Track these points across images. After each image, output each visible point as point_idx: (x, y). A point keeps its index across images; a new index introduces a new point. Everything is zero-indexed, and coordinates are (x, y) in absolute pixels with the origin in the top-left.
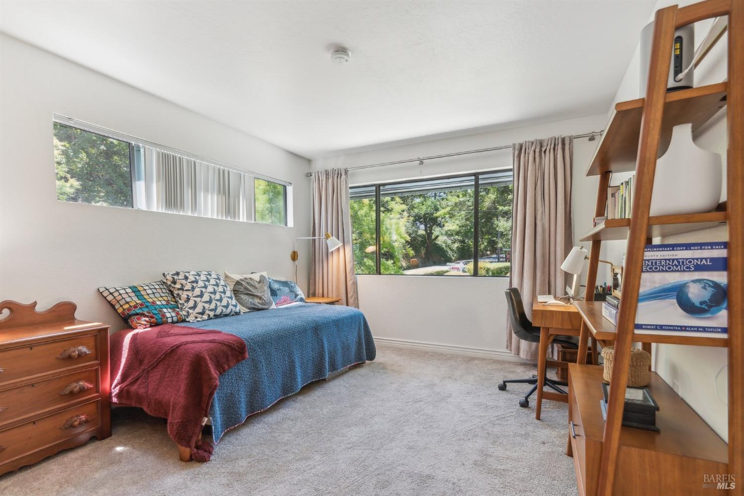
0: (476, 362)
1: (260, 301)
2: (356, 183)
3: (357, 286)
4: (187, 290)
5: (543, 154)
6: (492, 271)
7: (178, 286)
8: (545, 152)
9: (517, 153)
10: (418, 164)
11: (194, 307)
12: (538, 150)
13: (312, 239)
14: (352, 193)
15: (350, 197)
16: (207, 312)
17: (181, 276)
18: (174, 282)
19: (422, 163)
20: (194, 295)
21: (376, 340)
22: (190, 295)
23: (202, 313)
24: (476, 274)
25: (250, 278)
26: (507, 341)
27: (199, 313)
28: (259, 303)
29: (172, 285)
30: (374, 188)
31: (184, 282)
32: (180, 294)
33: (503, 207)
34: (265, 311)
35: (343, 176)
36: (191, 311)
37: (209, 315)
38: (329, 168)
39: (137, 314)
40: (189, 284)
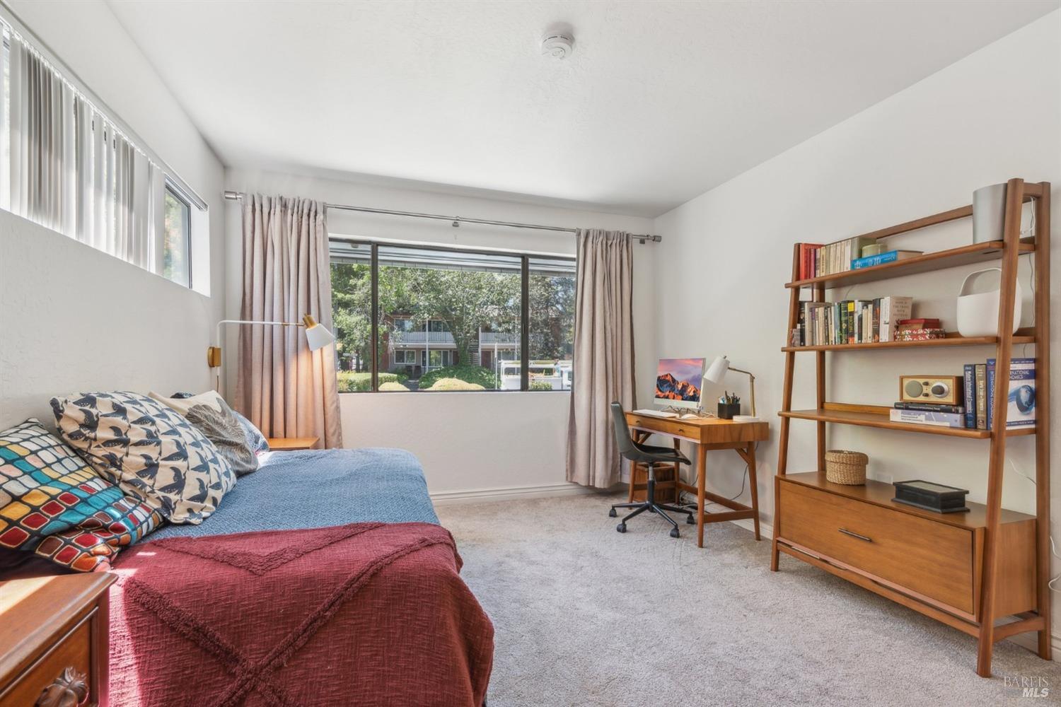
0: (544, 504)
1: (243, 456)
4: (137, 444)
5: (609, 248)
7: (104, 433)
8: (610, 246)
9: (582, 240)
10: (451, 224)
11: (179, 485)
12: (604, 242)
14: (333, 250)
15: (331, 257)
16: (212, 493)
17: (103, 408)
18: (91, 424)
19: (456, 225)
20: (163, 456)
21: (436, 497)
22: (154, 455)
23: (201, 498)
24: (524, 387)
25: (204, 406)
26: (567, 470)
27: (192, 499)
28: (243, 459)
29: (86, 432)
30: (369, 248)
31: (119, 421)
32: (119, 455)
35: (320, 217)
36: (173, 497)
37: (214, 501)
39: (72, 529)
40: (138, 426)
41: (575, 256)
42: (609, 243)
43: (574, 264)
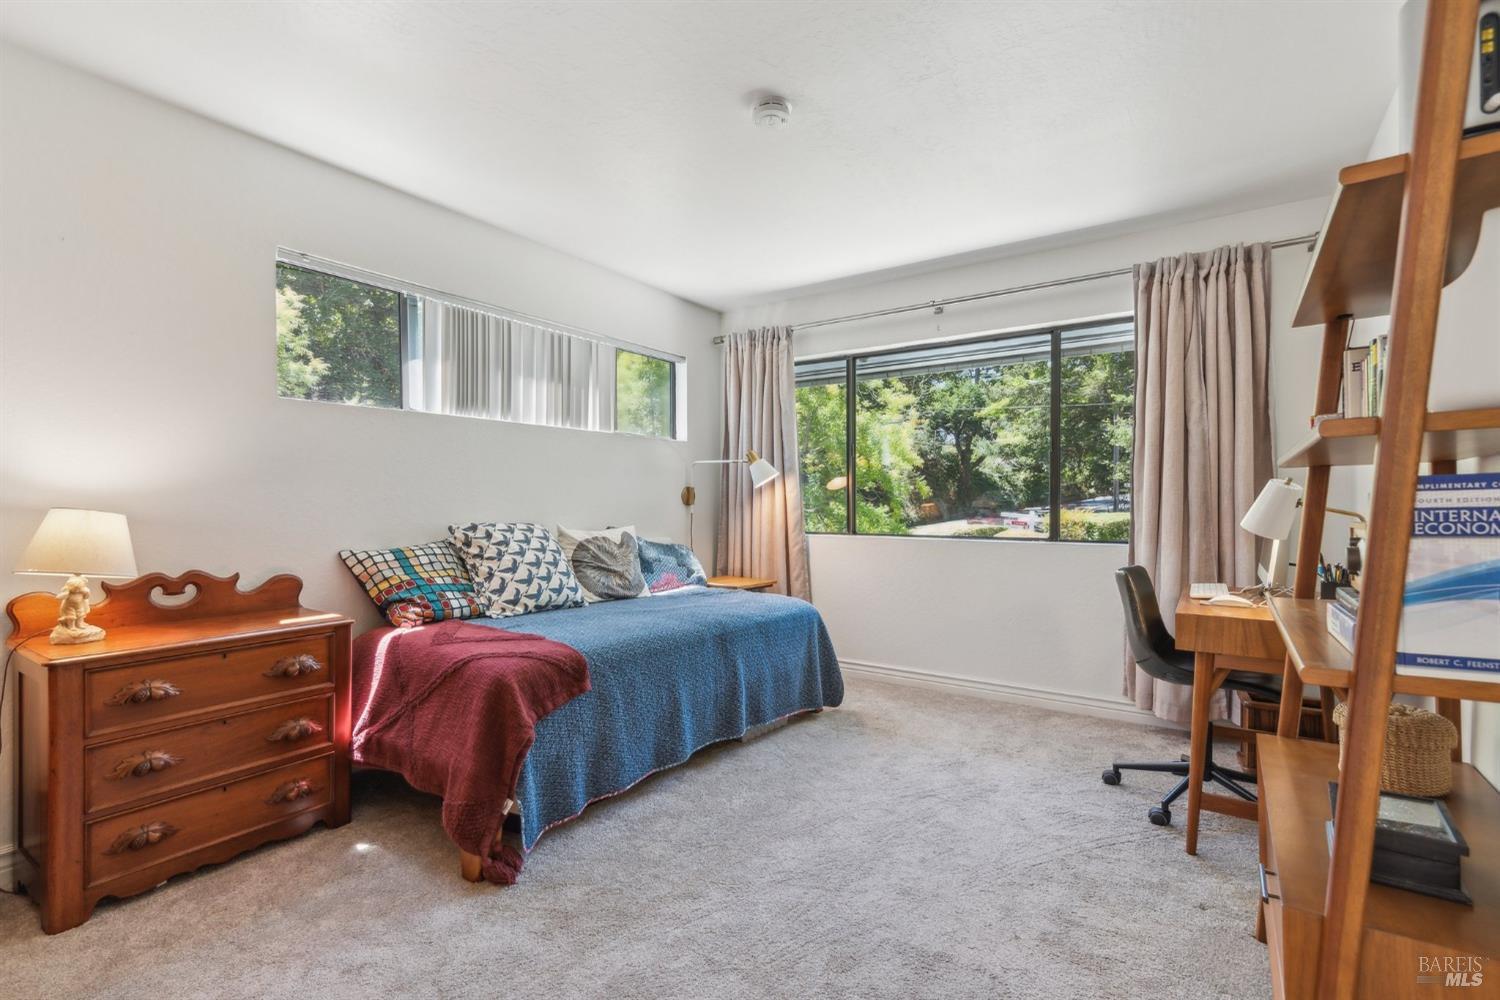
0: (1055, 720)
1: (620, 582)
2: (807, 354)
3: (808, 555)
4: (488, 559)
5: (1202, 283)
6: (1101, 530)
7: (474, 550)
8: (1206, 279)
9: (1142, 283)
10: (932, 313)
11: (500, 591)
12: (1189, 276)
13: (724, 464)
14: (799, 375)
15: (797, 382)
16: (524, 600)
17: (480, 533)
18: (468, 544)
19: (940, 311)
20: (501, 568)
21: (846, 666)
22: (495, 568)
23: (515, 602)
24: (1055, 534)
25: (604, 538)
26: (1125, 679)
27: (507, 602)
28: (619, 585)
29: (465, 549)
30: (843, 363)
31: (484, 543)
32: (478, 565)
33: (1124, 396)
34: (628, 601)
35: (784, 342)
36: (494, 597)
37: (526, 606)
38: (757, 327)
39: (402, 600)
40: (494, 547)
41: (1131, 313)
42: (1203, 274)
43: (1131, 326)
